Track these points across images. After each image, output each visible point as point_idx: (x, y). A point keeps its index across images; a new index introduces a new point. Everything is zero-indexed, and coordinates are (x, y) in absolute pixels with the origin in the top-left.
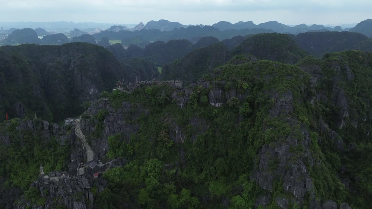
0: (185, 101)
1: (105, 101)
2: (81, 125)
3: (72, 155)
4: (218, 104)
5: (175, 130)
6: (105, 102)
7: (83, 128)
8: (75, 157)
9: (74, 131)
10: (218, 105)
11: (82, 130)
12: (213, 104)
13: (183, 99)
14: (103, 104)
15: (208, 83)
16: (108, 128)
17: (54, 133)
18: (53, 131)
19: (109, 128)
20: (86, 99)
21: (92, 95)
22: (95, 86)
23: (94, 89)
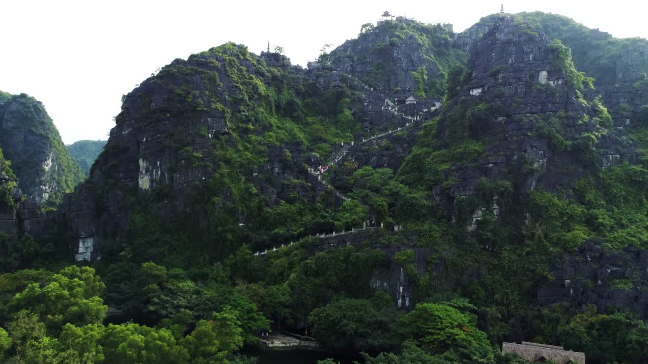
20: (37, 180)
21: (49, 174)
22: (54, 155)
23: (52, 161)
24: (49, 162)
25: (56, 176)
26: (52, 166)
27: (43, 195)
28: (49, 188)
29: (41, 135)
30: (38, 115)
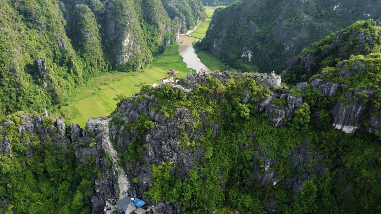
0: (286, 115)
1: (147, 101)
2: (110, 132)
3: (97, 184)
4: (348, 127)
5: (264, 165)
6: (149, 103)
7: (114, 138)
8: (101, 186)
9: (99, 140)
10: (348, 130)
11: (111, 140)
12: (339, 127)
13: (284, 112)
14: (145, 105)
15: (332, 87)
16: (152, 150)
17: (73, 140)
18: (71, 136)
19: (154, 150)
20: (120, 52)
21: (128, 47)
22: (130, 36)
23: (129, 39)
24: (127, 40)
25: (131, 48)
26: (129, 42)
27: (124, 60)
28: (128, 55)
29: (122, 24)
30: (122, 10)
